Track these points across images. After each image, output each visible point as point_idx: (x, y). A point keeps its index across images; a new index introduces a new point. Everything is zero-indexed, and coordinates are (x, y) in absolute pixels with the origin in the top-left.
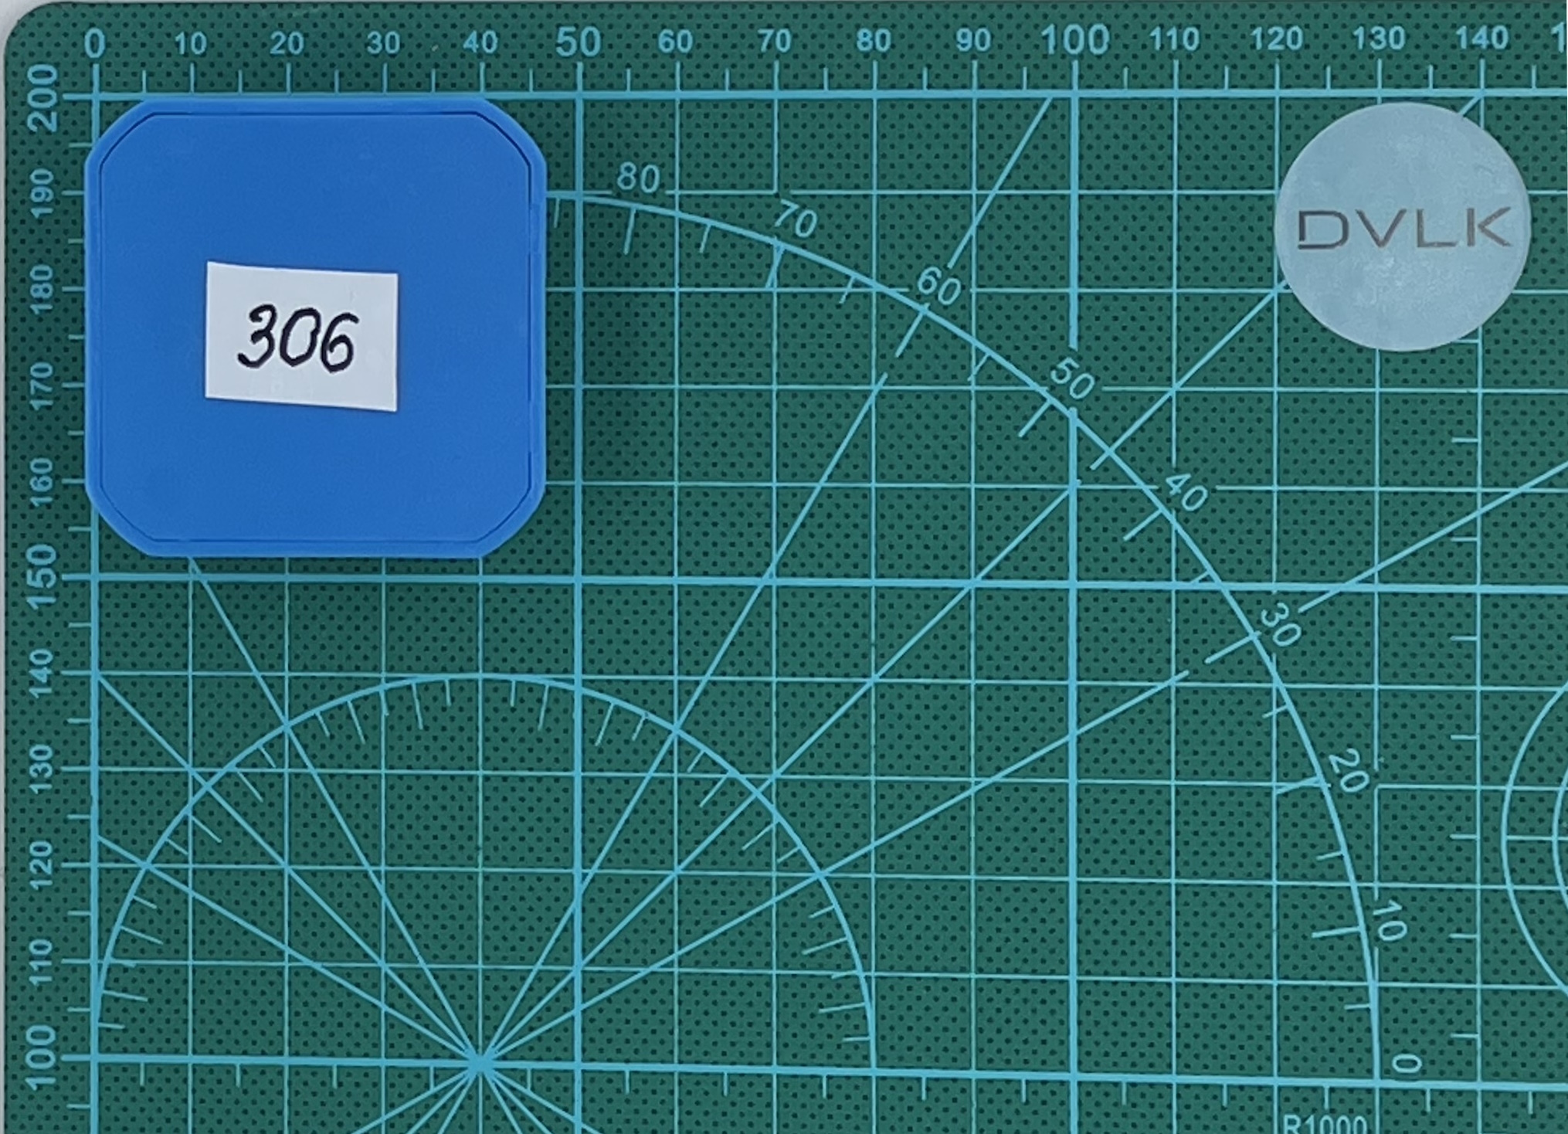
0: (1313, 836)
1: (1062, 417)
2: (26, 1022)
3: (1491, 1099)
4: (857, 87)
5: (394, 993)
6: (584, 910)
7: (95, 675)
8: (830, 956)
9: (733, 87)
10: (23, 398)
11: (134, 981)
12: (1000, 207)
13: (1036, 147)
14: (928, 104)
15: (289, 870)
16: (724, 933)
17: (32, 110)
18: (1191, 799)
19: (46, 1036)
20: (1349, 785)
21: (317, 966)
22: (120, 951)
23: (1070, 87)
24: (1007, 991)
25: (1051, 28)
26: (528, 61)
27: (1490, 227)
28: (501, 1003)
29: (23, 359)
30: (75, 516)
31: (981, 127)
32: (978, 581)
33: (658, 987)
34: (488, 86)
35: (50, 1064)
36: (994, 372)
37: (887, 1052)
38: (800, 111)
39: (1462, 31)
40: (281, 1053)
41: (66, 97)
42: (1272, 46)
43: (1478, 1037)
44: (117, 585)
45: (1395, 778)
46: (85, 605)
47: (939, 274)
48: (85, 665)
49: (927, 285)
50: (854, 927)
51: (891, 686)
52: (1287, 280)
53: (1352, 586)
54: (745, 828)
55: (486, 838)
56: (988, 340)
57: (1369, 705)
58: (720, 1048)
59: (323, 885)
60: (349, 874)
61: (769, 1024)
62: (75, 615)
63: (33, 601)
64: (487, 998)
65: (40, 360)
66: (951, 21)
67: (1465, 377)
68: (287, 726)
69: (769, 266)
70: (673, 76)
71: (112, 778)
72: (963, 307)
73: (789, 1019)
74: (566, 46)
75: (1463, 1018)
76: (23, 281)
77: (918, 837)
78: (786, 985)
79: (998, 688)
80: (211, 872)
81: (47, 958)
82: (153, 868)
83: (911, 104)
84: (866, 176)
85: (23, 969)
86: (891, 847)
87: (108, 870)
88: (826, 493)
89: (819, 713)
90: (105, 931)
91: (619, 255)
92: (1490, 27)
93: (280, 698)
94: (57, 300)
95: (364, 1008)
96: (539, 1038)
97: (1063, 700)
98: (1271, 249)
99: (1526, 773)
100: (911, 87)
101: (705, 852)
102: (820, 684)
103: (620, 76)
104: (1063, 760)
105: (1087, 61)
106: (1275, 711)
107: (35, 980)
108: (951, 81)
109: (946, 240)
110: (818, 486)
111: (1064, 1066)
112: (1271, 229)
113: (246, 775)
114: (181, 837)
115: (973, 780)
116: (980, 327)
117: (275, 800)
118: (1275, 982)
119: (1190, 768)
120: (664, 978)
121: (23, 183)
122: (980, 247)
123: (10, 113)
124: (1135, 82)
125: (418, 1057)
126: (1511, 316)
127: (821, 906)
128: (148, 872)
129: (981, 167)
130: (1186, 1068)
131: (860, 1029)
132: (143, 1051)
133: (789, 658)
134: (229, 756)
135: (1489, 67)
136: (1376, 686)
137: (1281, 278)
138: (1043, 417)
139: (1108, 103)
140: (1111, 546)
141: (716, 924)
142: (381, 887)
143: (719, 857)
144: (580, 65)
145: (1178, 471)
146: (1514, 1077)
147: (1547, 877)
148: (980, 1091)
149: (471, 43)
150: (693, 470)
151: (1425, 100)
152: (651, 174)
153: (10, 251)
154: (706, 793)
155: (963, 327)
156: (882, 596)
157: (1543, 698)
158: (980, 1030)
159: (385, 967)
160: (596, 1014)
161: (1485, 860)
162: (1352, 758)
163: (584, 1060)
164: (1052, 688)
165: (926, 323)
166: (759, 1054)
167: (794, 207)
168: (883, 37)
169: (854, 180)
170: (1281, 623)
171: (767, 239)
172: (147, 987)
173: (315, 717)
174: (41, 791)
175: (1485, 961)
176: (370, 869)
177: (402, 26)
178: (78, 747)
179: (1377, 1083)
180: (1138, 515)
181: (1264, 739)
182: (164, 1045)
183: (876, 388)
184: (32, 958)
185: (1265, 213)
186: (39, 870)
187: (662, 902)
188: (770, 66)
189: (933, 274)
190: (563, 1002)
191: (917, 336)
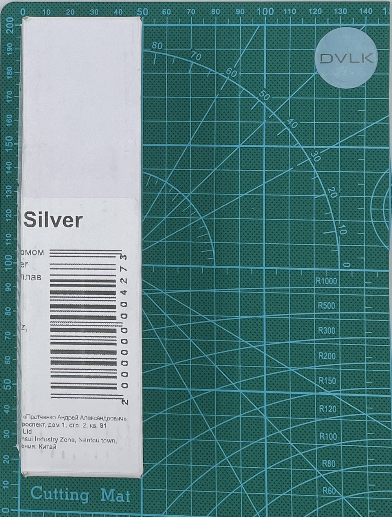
0: (324, 208)
1: (262, 105)
3: (367, 273)
9: (181, 23)
17: (7, 28)
18: (294, 200)
19: (10, 257)
20: (333, 196)
23: (264, 23)
24: (248, 247)
27: (368, 58)
32: (240, 146)
35: (11, 264)
39: (361, 10)
42: (314, 13)
43: (364, 258)
45: (344, 194)
49: (229, 72)
50: (210, 231)
52: (318, 71)
53: (334, 147)
54: (183, 206)
56: (244, 86)
57: (337, 176)
63: (7, 150)
67: (361, 95)
69: (189, 67)
74: (140, 13)
75: (361, 254)
79: (246, 172)
88: (204, 124)
89: (201, 177)
91: (152, 65)
92: (368, 9)
97: (262, 175)
98: (314, 63)
99: (377, 193)
101: (173, 212)
104: (262, 190)
105: (268, 17)
106: (314, 178)
107: (7, 244)
110: (201, 122)
111: (262, 265)
112: (314, 58)
116: (242, 83)
118: (314, 245)
119: (293, 192)
120: (163, 244)
122: (242, 63)
123: (2, 29)
124: (280, 22)
126: (373, 80)
127: (202, 226)
130: (292, 266)
133: (194, 165)
135: (368, 18)
136: (339, 172)
137: (316, 70)
139: (273, 27)
140: (274, 137)
141: (176, 230)
145: (290, 118)
146: (373, 268)
147: (381, 219)
148: (241, 272)
149: (116, 12)
150: (171, 118)
151: (352, 26)
152: (160, 45)
153: (2, 63)
157: (381, 174)
158: (241, 257)
161: (366, 214)
162: (333, 189)
164: (259, 172)
165: (228, 82)
167: (196, 53)
169: (210, 46)
170: (316, 156)
171: (189, 61)
175: (366, 240)
179: (339, 270)
180: (280, 129)
181: (312, 185)
183: (216, 98)
184: (6, 238)
185: (312, 54)
188: (190, 18)
191: (226, 85)
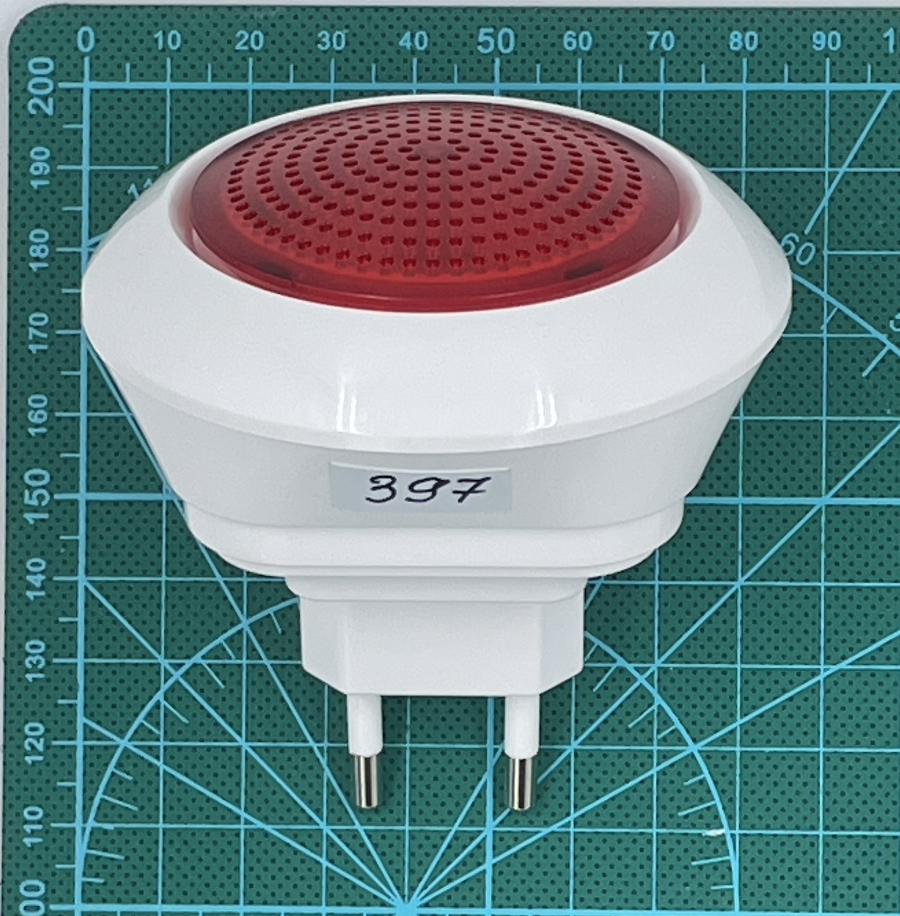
2: (20, 877)
4: (730, 80)
5: (334, 851)
6: (495, 780)
7: (82, 579)
8: (701, 817)
10: (23, 343)
11: (113, 841)
12: (848, 183)
13: (878, 132)
14: (789, 95)
15: (246, 746)
16: (613, 799)
21: (269, 828)
22: (102, 816)
25: (891, 30)
26: (453, 57)
28: (424, 859)
29: (23, 310)
30: (66, 445)
31: (832, 114)
33: (557, 844)
34: (419, 79)
36: (842, 322)
37: (747, 898)
38: (681, 100)
40: (237, 902)
41: (61, 85)
44: (102, 503)
46: (75, 520)
47: (797, 239)
48: (74, 572)
51: (755, 588)
55: (413, 719)
58: (609, 896)
59: (274, 759)
60: (297, 750)
61: (649, 875)
62: (65, 529)
64: (412, 854)
65: (38, 310)
66: (807, 25)
68: (245, 623)
70: (575, 70)
71: (96, 670)
72: (817, 267)
73: (666, 870)
76: (23, 242)
77: (776, 716)
78: (664, 842)
80: (180, 748)
81: (39, 822)
82: (130, 746)
83: (774, 95)
84: (736, 156)
85: (18, 831)
86: (754, 724)
87: (92, 747)
90: (88, 799)
93: (239, 600)
94: (53, 259)
95: (309, 865)
96: (456, 888)
100: (774, 81)
102: (696, 587)
103: (530, 70)
108: (807, 76)
109: (803, 209)
113: (209, 665)
114: (154, 720)
115: (822, 667)
117: (233, 687)
121: (24, 158)
125: (354, 905)
128: (126, 749)
129: (832, 148)
131: (726, 878)
132: (119, 901)
134: (196, 650)
138: (883, 360)
142: (324, 762)
143: (608, 734)
144: (497, 61)
154: (598, 680)
155: (817, 285)
156: (748, 512)
159: (327, 830)
160: (505, 869)
163: (494, 906)
166: (641, 901)
168: (752, 38)
172: (123, 846)
173: (269, 616)
174: (34, 679)
176: (315, 746)
177: (347, 27)
178: (67, 642)
182: (138, 897)
186: (33, 747)
187: (561, 772)
189: (793, 239)
190: (477, 857)
